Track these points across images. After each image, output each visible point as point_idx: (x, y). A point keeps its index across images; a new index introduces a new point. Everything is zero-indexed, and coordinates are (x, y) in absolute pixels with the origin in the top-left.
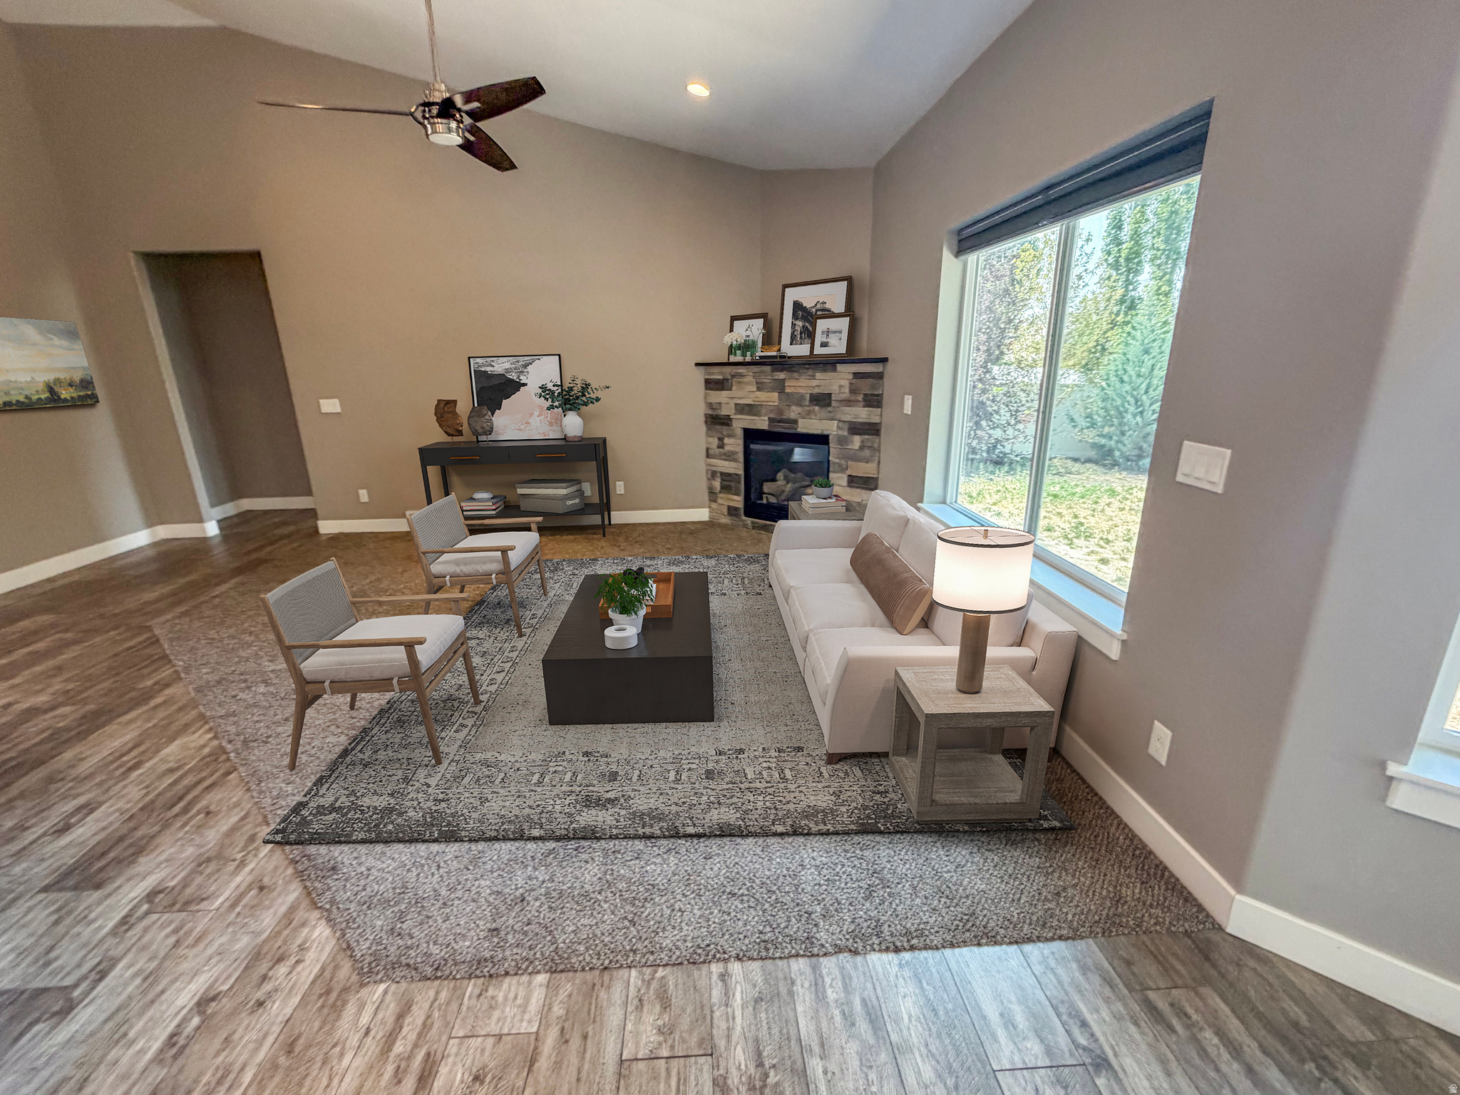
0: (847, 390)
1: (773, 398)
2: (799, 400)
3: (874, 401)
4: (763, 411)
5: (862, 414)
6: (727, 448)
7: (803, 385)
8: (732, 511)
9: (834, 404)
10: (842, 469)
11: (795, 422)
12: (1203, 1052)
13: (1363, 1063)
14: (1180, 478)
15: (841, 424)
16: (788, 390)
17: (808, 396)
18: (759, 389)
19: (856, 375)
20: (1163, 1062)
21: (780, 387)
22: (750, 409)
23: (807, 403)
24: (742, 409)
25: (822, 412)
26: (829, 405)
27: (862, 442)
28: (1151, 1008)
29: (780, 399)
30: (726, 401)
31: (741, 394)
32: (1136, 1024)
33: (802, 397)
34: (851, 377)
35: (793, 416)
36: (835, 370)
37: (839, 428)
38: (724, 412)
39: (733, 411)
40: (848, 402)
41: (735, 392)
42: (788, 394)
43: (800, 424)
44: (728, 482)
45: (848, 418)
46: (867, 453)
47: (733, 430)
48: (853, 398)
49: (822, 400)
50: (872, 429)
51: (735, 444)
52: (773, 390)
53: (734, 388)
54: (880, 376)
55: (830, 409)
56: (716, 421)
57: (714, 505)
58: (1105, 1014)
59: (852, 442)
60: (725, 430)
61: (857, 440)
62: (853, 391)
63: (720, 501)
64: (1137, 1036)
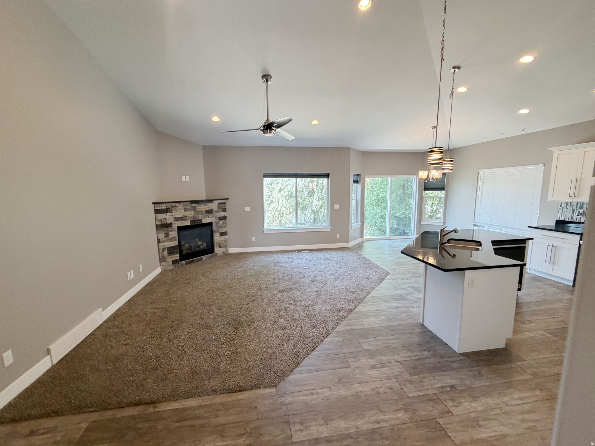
0: (217, 208)
1: (191, 213)
2: (202, 213)
3: (224, 210)
4: (188, 219)
5: (222, 214)
6: (170, 237)
7: (203, 208)
8: (174, 262)
9: (213, 212)
10: (218, 231)
11: (201, 220)
14: (334, 208)
15: (216, 218)
16: (197, 210)
17: (205, 211)
18: (185, 211)
19: (219, 203)
21: (194, 209)
22: (181, 219)
23: (205, 213)
24: (177, 219)
25: (210, 215)
26: (212, 213)
27: (223, 222)
29: (194, 213)
30: (168, 218)
31: (176, 213)
33: (202, 212)
34: (218, 204)
35: (200, 218)
36: (213, 202)
37: (216, 219)
38: (168, 222)
39: (173, 221)
40: (218, 211)
41: (174, 213)
42: (197, 211)
43: (203, 220)
44: (171, 251)
45: (218, 216)
46: (224, 225)
47: (173, 228)
48: (219, 210)
49: (209, 212)
50: (225, 218)
51: (174, 234)
52: (191, 210)
53: (173, 211)
54: (225, 203)
55: (212, 214)
56: (163, 226)
57: (164, 263)
59: (220, 223)
60: (169, 229)
61: (221, 221)
62: (219, 208)
63: (167, 260)
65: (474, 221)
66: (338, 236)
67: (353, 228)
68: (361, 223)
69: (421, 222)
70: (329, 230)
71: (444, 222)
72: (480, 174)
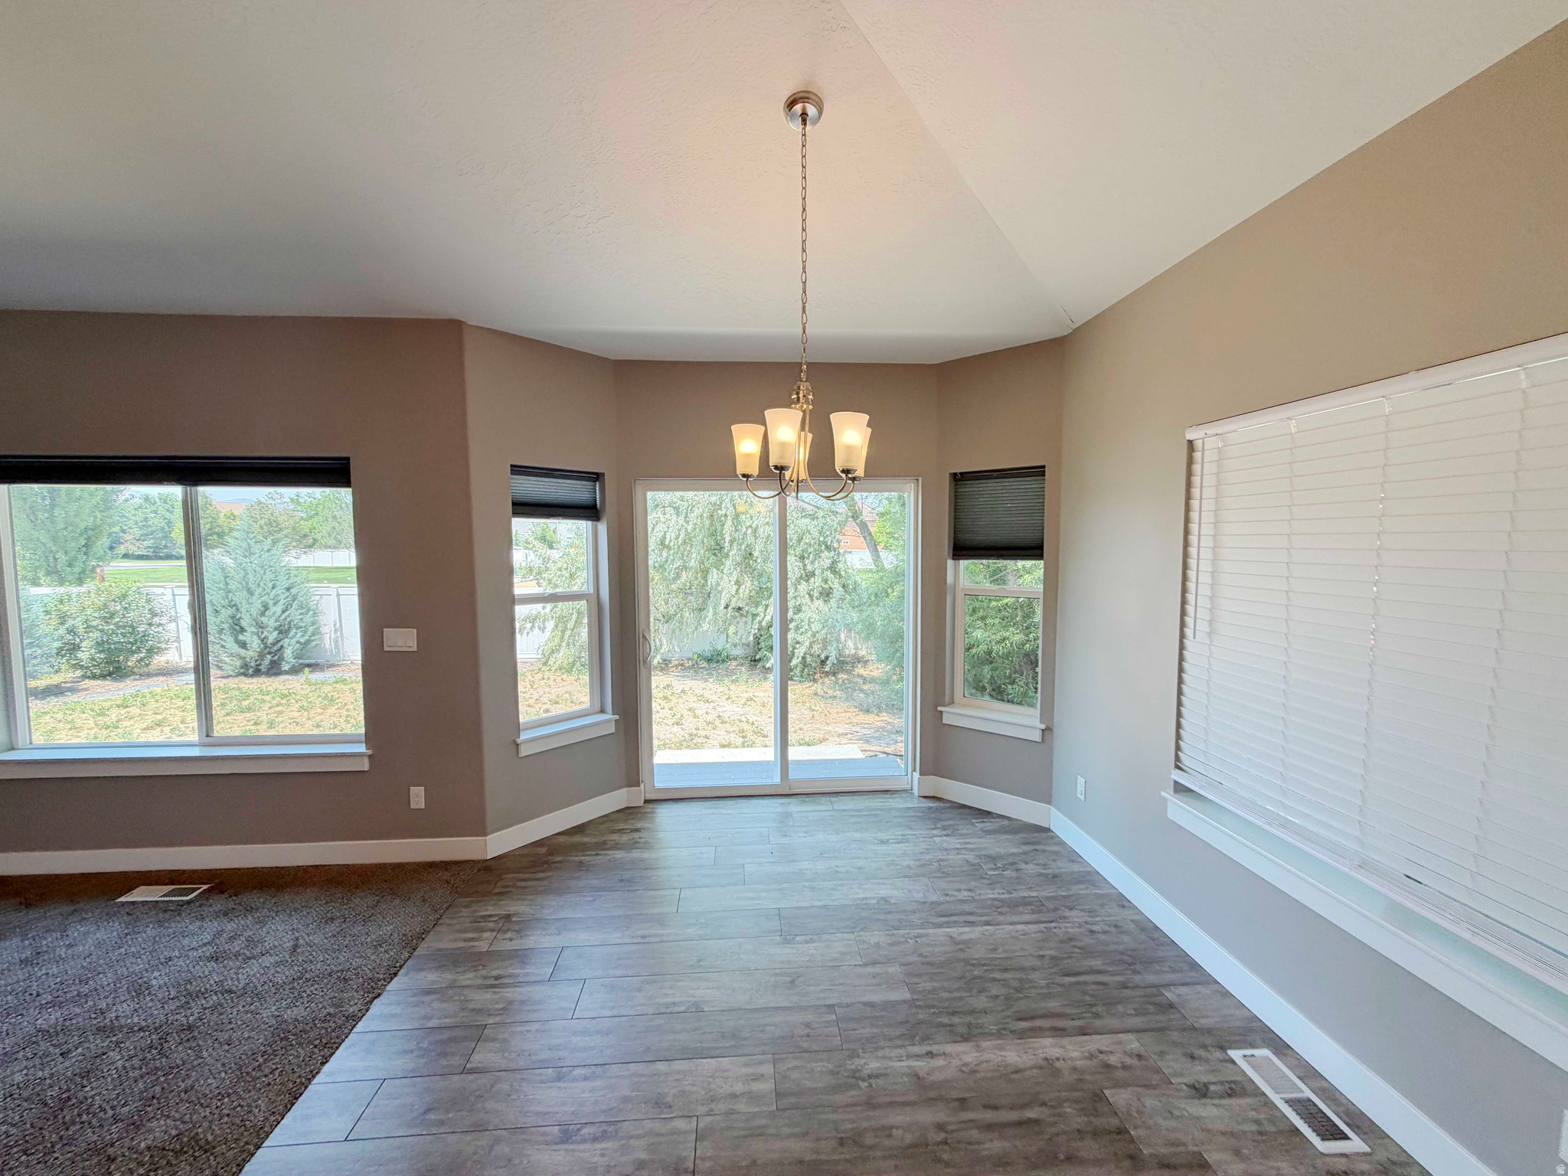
12: (524, 887)
13: (552, 854)
14: (386, 649)
20: (519, 899)
28: (499, 894)
32: (502, 900)
58: (490, 908)
64: (506, 902)
65: (1177, 758)
66: (418, 797)
67: (523, 754)
68: (617, 717)
69: (941, 712)
70: (365, 766)
71: (1043, 727)
72: (1197, 455)
